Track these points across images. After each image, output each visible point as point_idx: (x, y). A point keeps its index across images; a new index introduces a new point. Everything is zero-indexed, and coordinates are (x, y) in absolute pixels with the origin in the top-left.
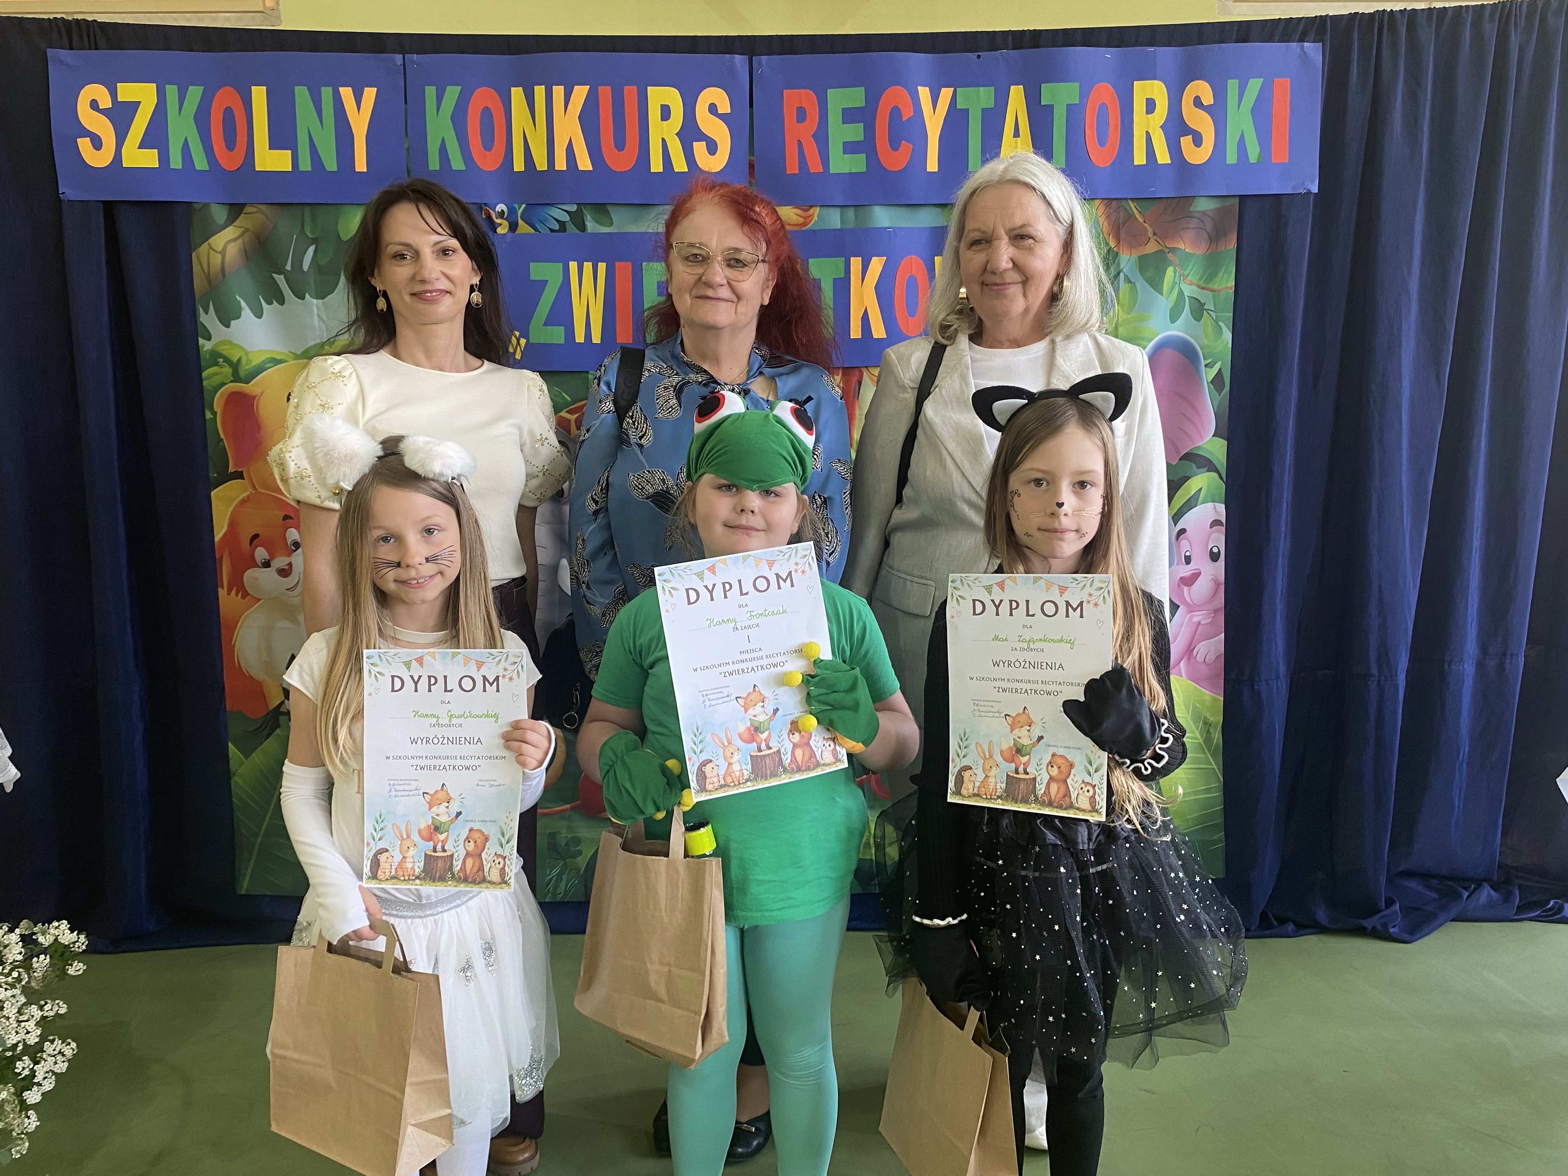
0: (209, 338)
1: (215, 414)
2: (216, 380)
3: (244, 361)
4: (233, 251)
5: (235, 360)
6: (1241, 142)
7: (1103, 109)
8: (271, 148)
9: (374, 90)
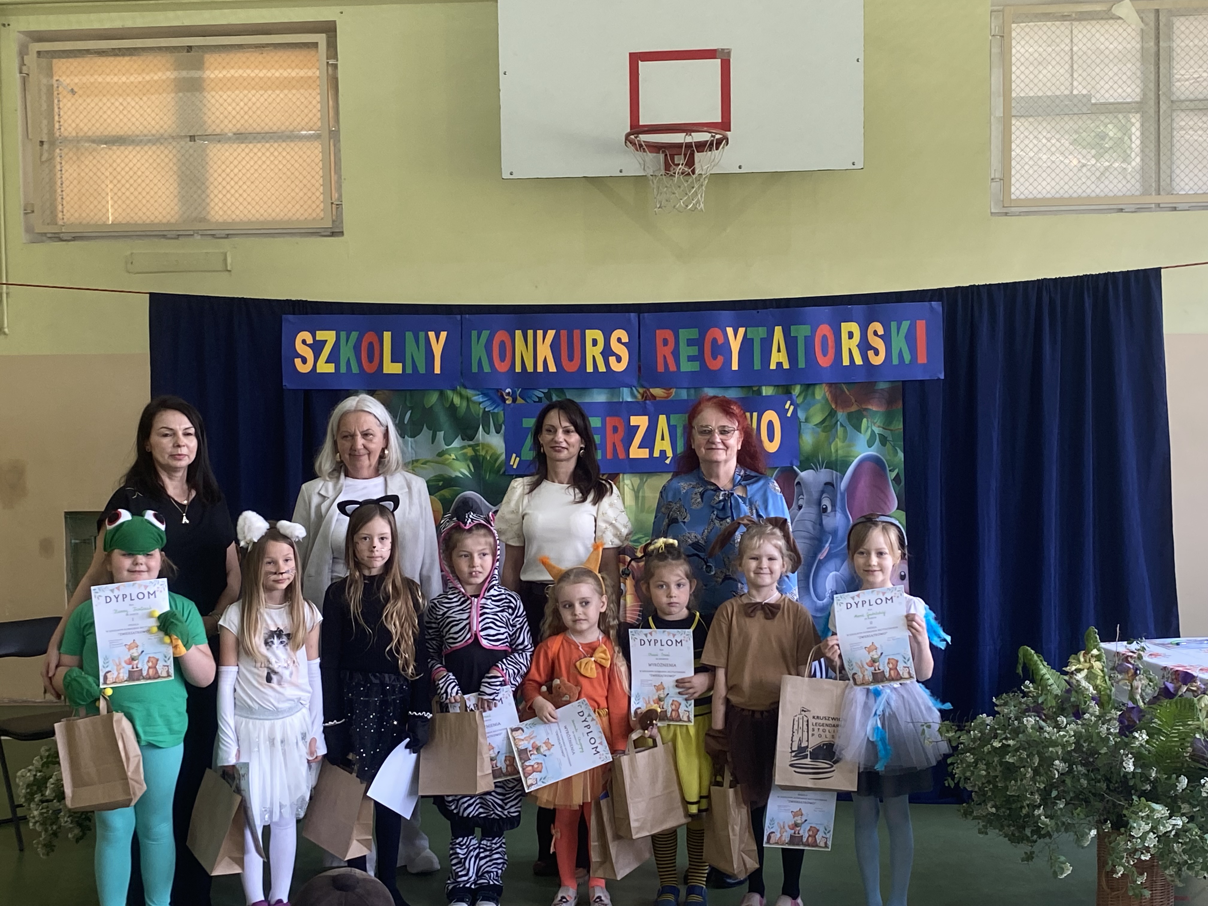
6: (900, 354)
7: (824, 338)
8: (392, 362)
9: (446, 333)
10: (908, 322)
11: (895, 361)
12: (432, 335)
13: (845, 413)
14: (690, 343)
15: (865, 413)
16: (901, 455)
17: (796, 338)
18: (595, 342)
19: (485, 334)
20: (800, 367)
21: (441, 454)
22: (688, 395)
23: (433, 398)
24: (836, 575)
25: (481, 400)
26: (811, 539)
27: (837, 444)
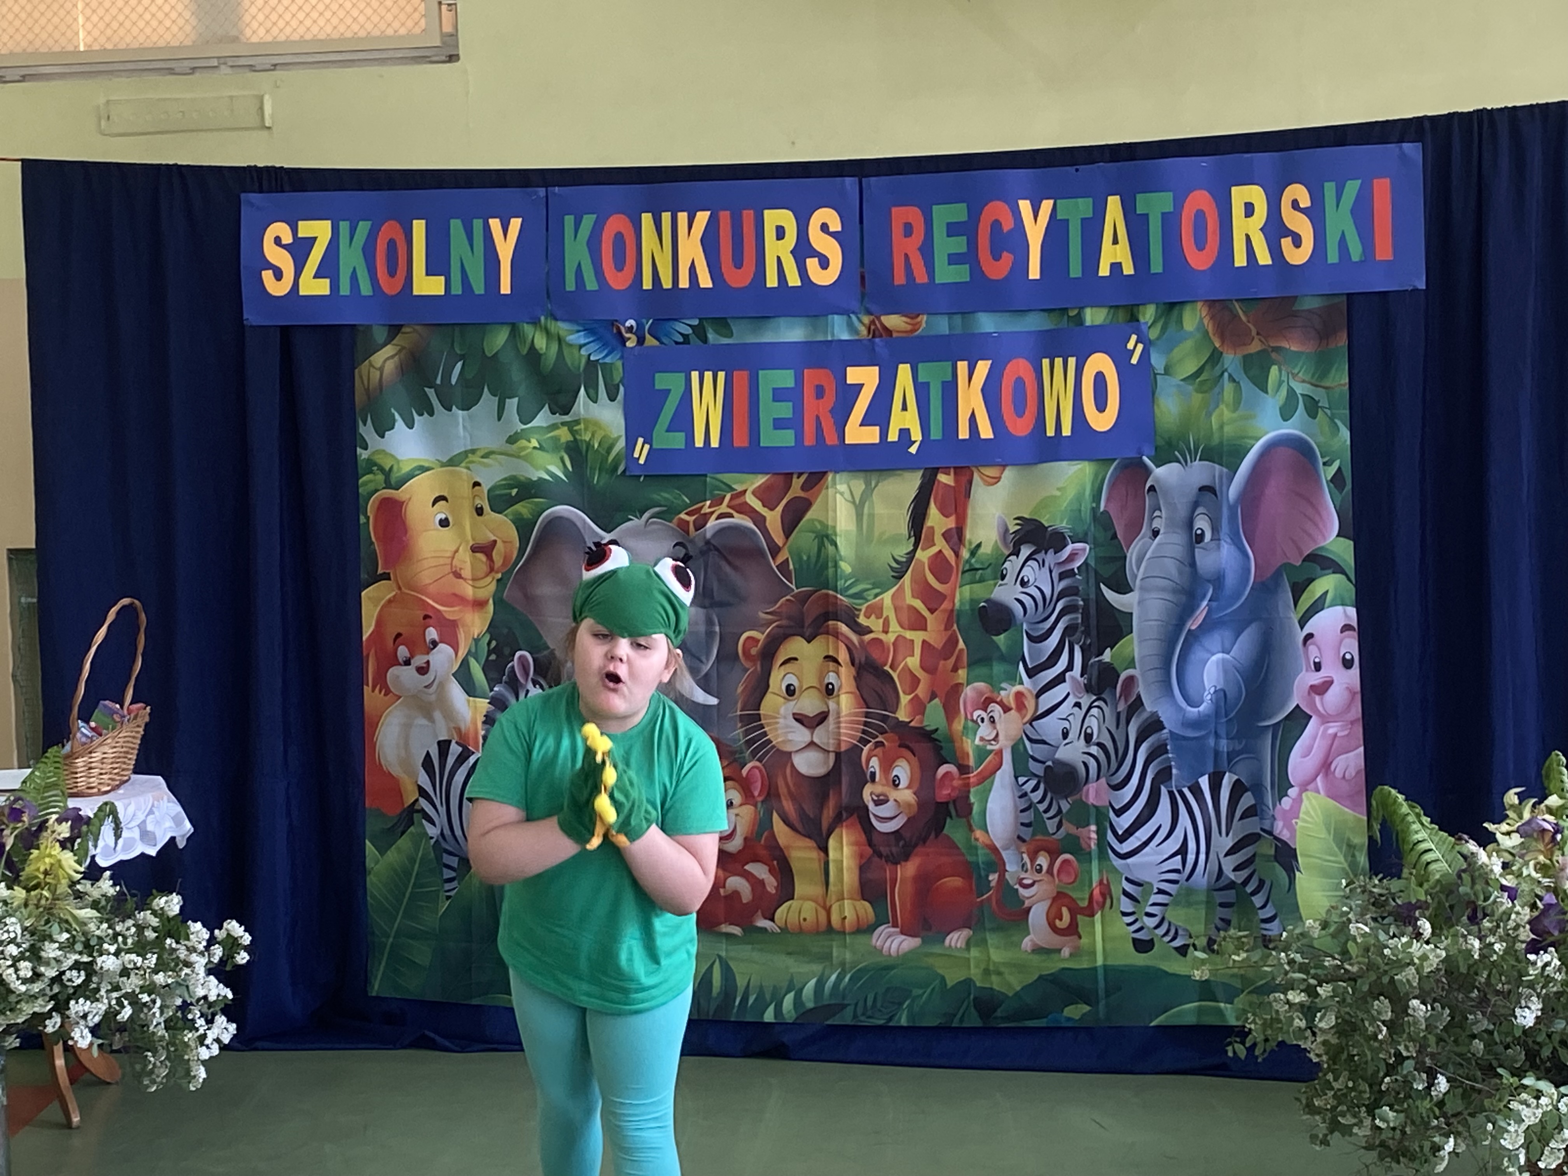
0: (366, 448)
1: (368, 518)
2: (371, 487)
3: (395, 468)
4: (390, 367)
5: (387, 469)
6: (1343, 242)
7: (1200, 216)
8: (427, 274)
9: (520, 220)
10: (1358, 182)
11: (1333, 257)
12: (495, 224)
13: (1239, 356)
14: (953, 230)
15: (1274, 355)
16: (1345, 434)
17: (1146, 216)
18: (780, 233)
19: (588, 221)
20: (1153, 271)
21: (512, 440)
22: (951, 328)
23: (500, 338)
24: (1223, 660)
25: (582, 341)
26: (1175, 591)
27: (1222, 414)
